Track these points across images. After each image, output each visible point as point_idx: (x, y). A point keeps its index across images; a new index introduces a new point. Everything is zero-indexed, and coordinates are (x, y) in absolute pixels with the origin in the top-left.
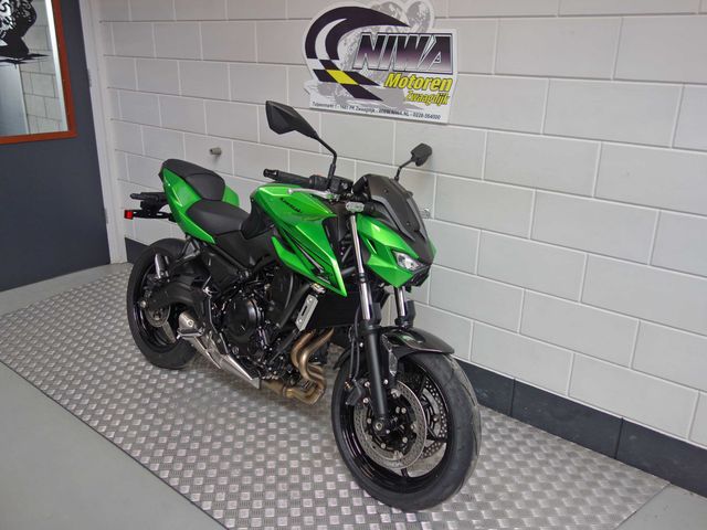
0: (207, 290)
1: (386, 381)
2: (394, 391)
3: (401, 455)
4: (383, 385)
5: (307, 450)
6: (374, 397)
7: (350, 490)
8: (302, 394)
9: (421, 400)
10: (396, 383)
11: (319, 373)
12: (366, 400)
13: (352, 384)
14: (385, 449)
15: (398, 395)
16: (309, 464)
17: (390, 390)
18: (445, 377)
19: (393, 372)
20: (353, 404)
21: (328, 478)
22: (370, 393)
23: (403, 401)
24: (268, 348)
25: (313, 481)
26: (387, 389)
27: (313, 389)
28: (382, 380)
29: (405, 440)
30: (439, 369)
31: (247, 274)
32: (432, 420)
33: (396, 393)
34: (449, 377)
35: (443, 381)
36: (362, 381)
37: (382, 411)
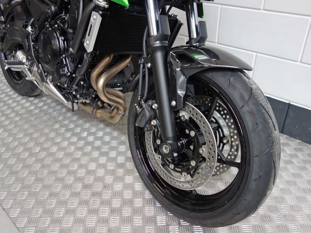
0: (29, 29)
1: (174, 103)
2: (182, 114)
3: (189, 178)
4: (171, 107)
5: (114, 160)
6: (161, 119)
7: (144, 198)
8: (108, 115)
9: (211, 122)
10: (184, 104)
11: (119, 97)
12: (154, 122)
13: (141, 106)
14: (174, 170)
15: (187, 117)
16: (113, 172)
17: (178, 112)
18: (242, 97)
19: (181, 93)
20: (142, 126)
21: (127, 186)
22: (158, 115)
23: (192, 124)
24: (71, 74)
25: (113, 189)
26: (175, 111)
27: (115, 111)
28: (170, 102)
29: (193, 163)
30: (235, 88)
31: (53, 8)
32: (221, 141)
33: (184, 115)
34: (247, 98)
35: (238, 103)
36: (150, 102)
37: (170, 133)
